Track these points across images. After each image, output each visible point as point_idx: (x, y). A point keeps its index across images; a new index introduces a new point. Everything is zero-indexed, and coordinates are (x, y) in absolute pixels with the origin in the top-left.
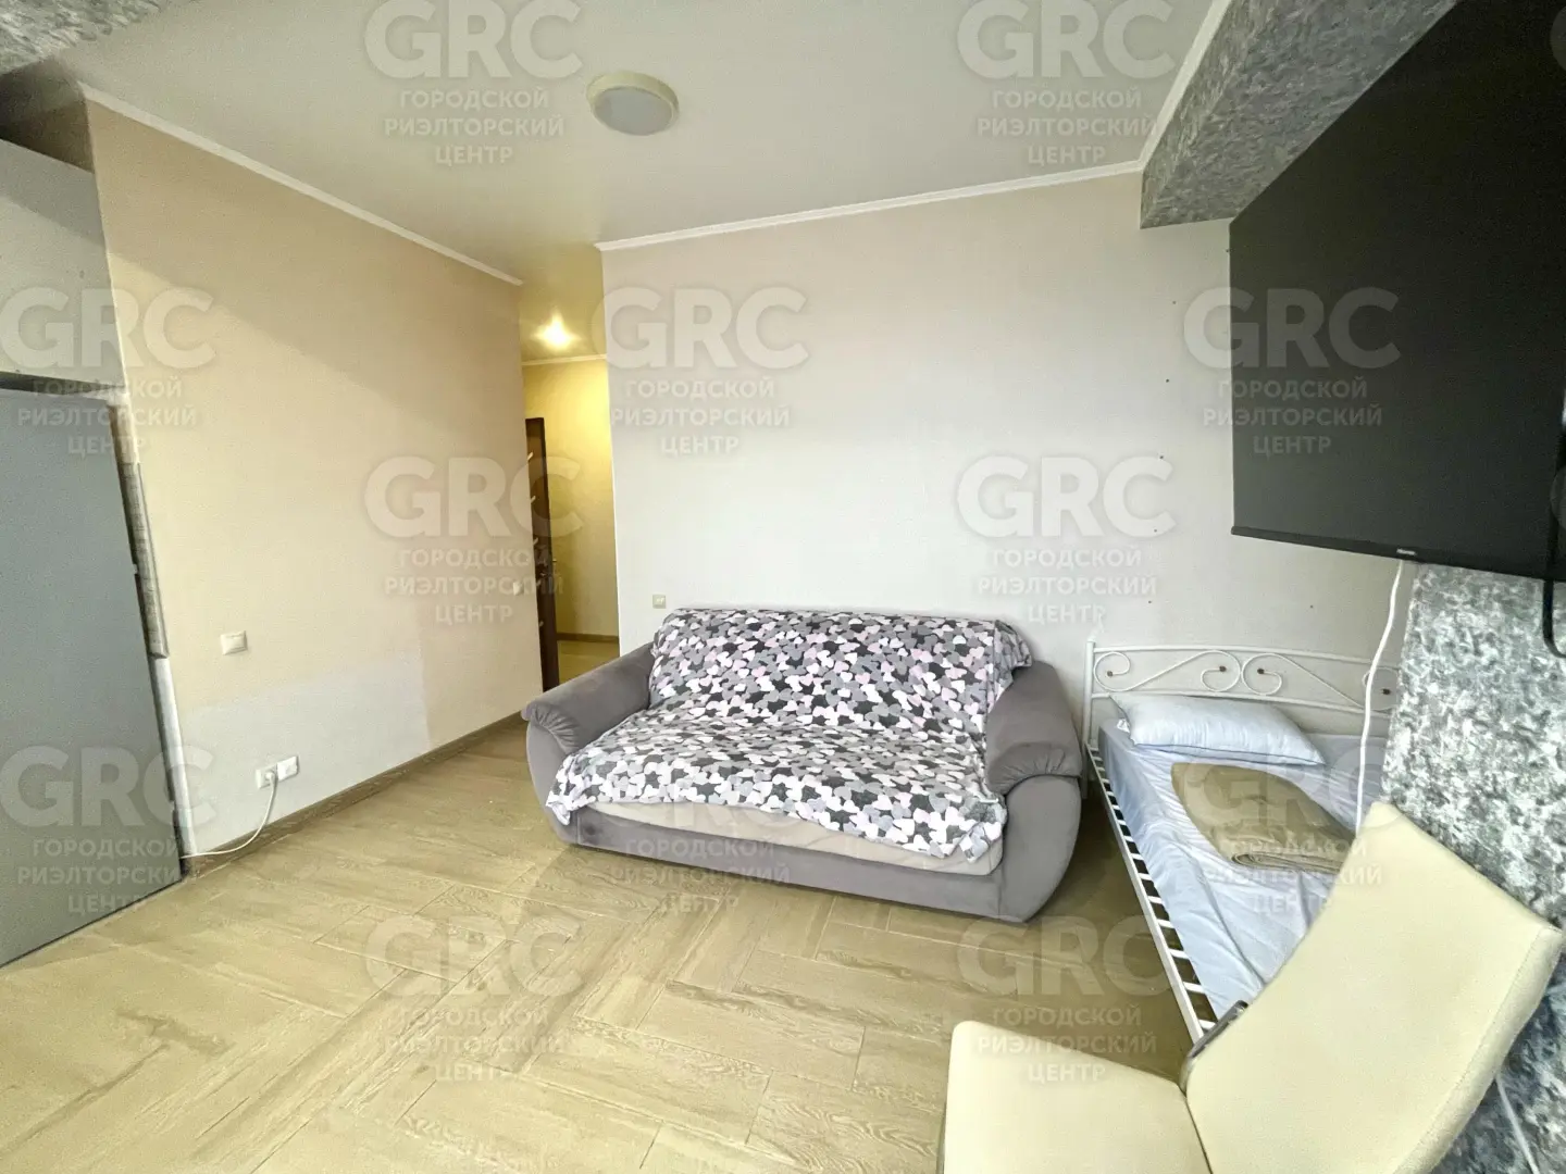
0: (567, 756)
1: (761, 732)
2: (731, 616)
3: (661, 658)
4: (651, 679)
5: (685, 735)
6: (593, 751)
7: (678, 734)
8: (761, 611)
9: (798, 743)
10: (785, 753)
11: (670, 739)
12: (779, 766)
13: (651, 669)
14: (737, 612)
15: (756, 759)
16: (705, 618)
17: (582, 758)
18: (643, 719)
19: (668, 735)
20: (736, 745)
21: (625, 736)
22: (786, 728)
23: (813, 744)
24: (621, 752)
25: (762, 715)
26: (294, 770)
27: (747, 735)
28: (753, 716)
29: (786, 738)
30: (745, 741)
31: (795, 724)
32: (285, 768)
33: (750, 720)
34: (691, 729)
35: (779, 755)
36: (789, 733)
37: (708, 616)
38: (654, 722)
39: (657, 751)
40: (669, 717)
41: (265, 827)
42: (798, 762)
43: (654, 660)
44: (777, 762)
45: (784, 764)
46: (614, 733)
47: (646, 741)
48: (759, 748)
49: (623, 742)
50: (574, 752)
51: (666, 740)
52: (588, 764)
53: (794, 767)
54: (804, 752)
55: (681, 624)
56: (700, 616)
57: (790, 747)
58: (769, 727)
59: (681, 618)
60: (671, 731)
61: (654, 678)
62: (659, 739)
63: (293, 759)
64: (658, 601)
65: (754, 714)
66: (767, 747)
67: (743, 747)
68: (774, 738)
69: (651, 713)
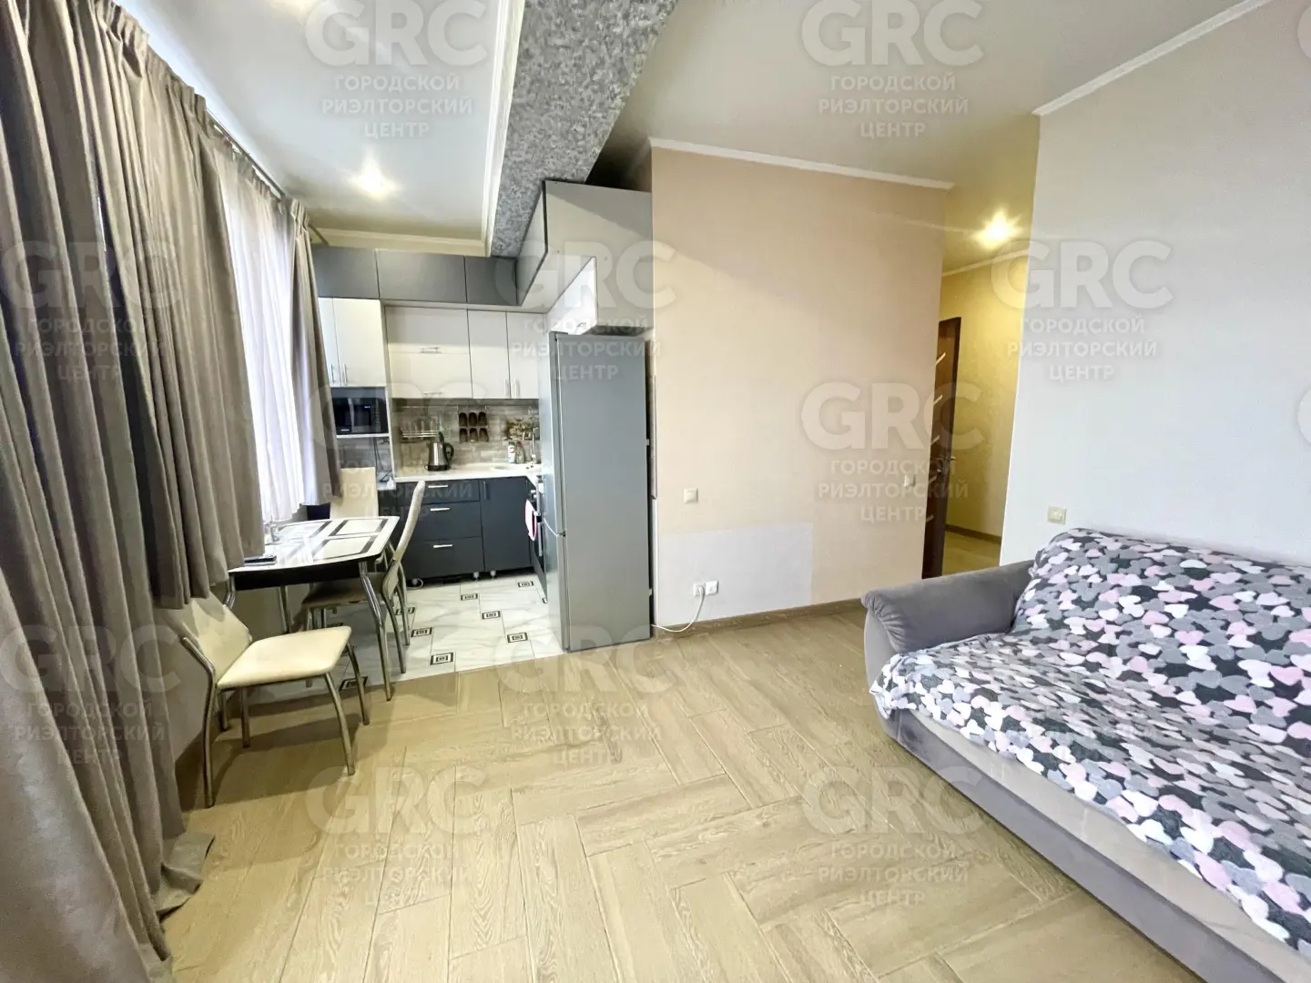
0: (896, 653)
1: (1167, 720)
2: (1156, 551)
3: (1038, 581)
4: (1019, 603)
5: (1039, 681)
6: (923, 659)
7: (1032, 677)
8: (1216, 553)
9: (1234, 764)
10: (1202, 770)
11: (1018, 678)
12: (1180, 784)
13: (1022, 591)
14: (1170, 547)
15: (1141, 757)
16: (1113, 546)
17: (910, 661)
18: (996, 644)
19: (1018, 672)
20: (1115, 723)
21: (965, 654)
22: (1218, 732)
23: (1268, 779)
24: (952, 672)
25: (1180, 697)
26: (715, 590)
27: (1140, 716)
28: (1164, 695)
29: (1213, 747)
30: (1134, 723)
31: (1243, 732)
32: (710, 586)
33: (1155, 697)
34: (1051, 676)
35: (1190, 767)
36: (1224, 741)
37: (1119, 545)
38: (1007, 651)
39: (995, 687)
40: (1029, 651)
41: (693, 623)
42: (1223, 794)
43: (1029, 579)
44: (1180, 777)
45: (1191, 785)
46: (955, 647)
47: (988, 670)
48: (1154, 744)
49: (959, 660)
50: (903, 653)
51: (1013, 679)
52: (914, 670)
53: (1209, 800)
54: (1242, 783)
55: (1075, 547)
56: (1105, 542)
57: (1215, 764)
58: (1188, 719)
59: (1076, 540)
60: (1024, 669)
61: (1024, 602)
62: (1004, 673)
63: (715, 583)
64: (1056, 515)
65: (1168, 692)
66: (1168, 748)
67: (1125, 730)
68: (1189, 740)
69: (1009, 639)
